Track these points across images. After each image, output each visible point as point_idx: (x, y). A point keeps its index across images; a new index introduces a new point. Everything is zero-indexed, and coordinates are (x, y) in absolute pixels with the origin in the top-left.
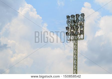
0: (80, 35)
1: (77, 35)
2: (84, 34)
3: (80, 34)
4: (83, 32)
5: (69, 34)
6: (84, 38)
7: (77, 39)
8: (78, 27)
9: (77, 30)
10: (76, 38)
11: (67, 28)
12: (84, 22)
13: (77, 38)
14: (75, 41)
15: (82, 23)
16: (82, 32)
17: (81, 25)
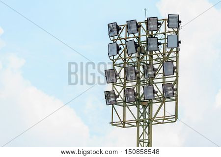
0: (163, 102)
1: (150, 104)
2: (176, 100)
3: (164, 98)
4: (174, 90)
5: (116, 97)
6: (176, 117)
7: (151, 120)
8: (155, 70)
9: (150, 83)
10: (147, 117)
11: (111, 75)
12: (177, 52)
13: (150, 113)
14: (143, 126)
15: (172, 54)
16: (171, 93)
17: (165, 61)
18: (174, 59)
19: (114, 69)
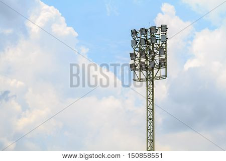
0: (159, 69)
1: (152, 70)
2: (166, 68)
3: (160, 67)
4: (164, 63)
5: (136, 67)
6: (166, 76)
7: (154, 78)
8: (155, 53)
9: (153, 60)
10: (151, 76)
11: (133, 56)
12: (166, 44)
13: (153, 75)
14: (150, 81)
15: (163, 45)
16: (163, 64)
17: (160, 48)
18: (165, 47)
19: (135, 53)
